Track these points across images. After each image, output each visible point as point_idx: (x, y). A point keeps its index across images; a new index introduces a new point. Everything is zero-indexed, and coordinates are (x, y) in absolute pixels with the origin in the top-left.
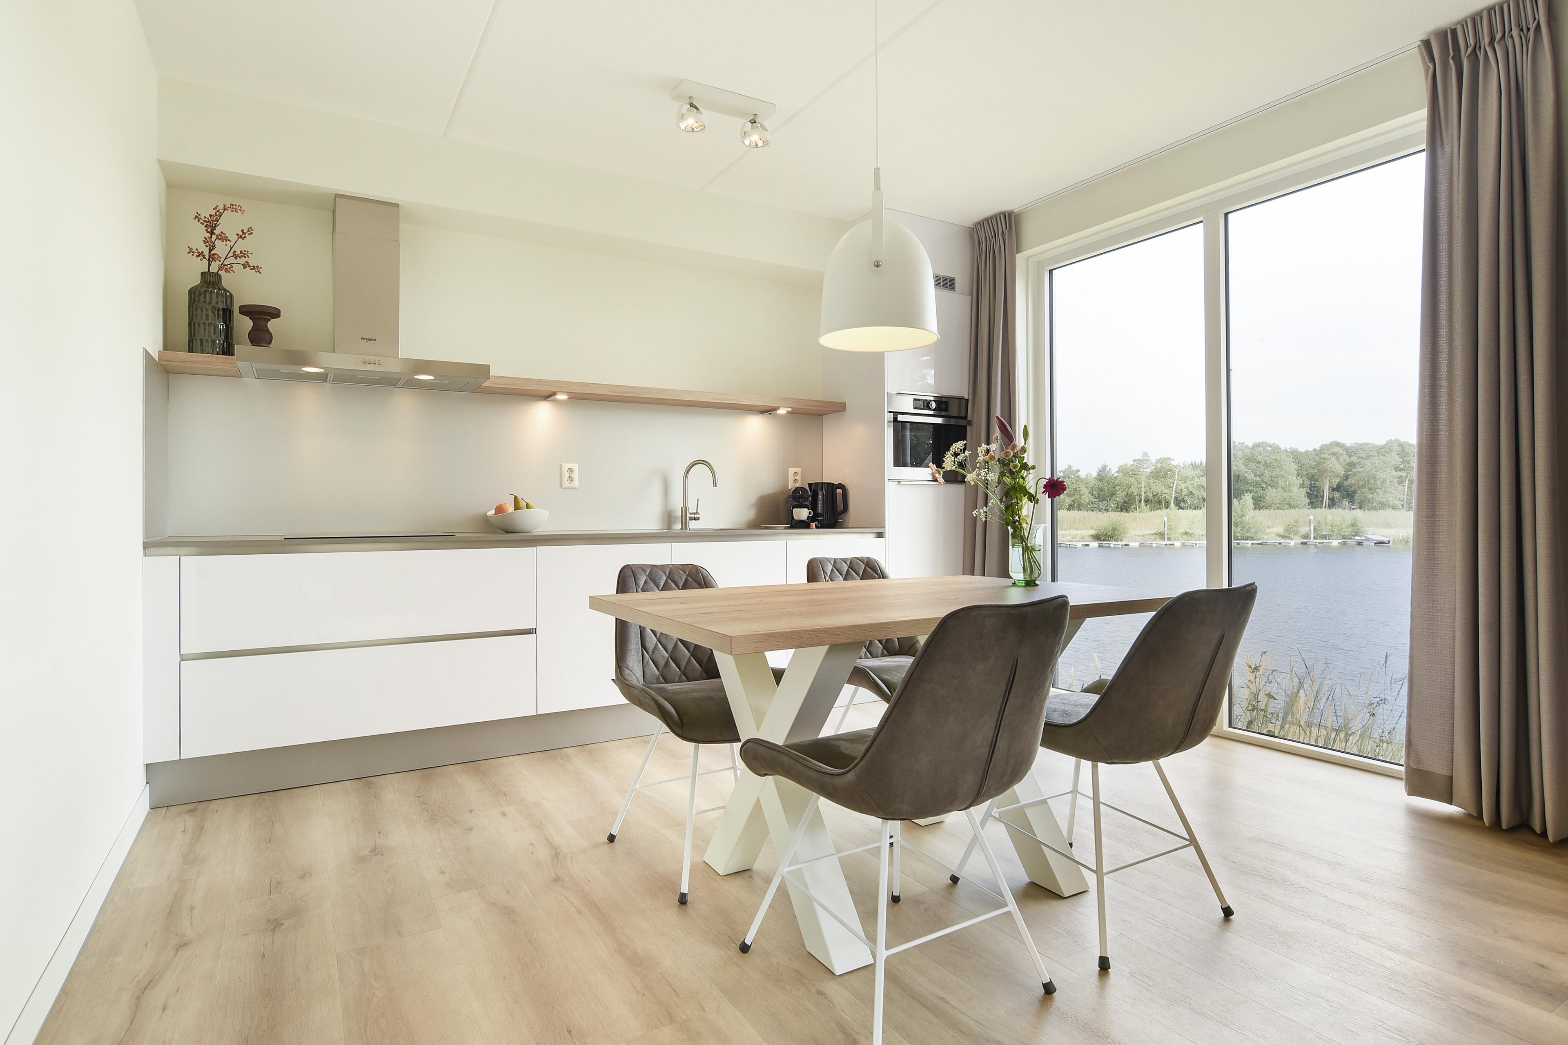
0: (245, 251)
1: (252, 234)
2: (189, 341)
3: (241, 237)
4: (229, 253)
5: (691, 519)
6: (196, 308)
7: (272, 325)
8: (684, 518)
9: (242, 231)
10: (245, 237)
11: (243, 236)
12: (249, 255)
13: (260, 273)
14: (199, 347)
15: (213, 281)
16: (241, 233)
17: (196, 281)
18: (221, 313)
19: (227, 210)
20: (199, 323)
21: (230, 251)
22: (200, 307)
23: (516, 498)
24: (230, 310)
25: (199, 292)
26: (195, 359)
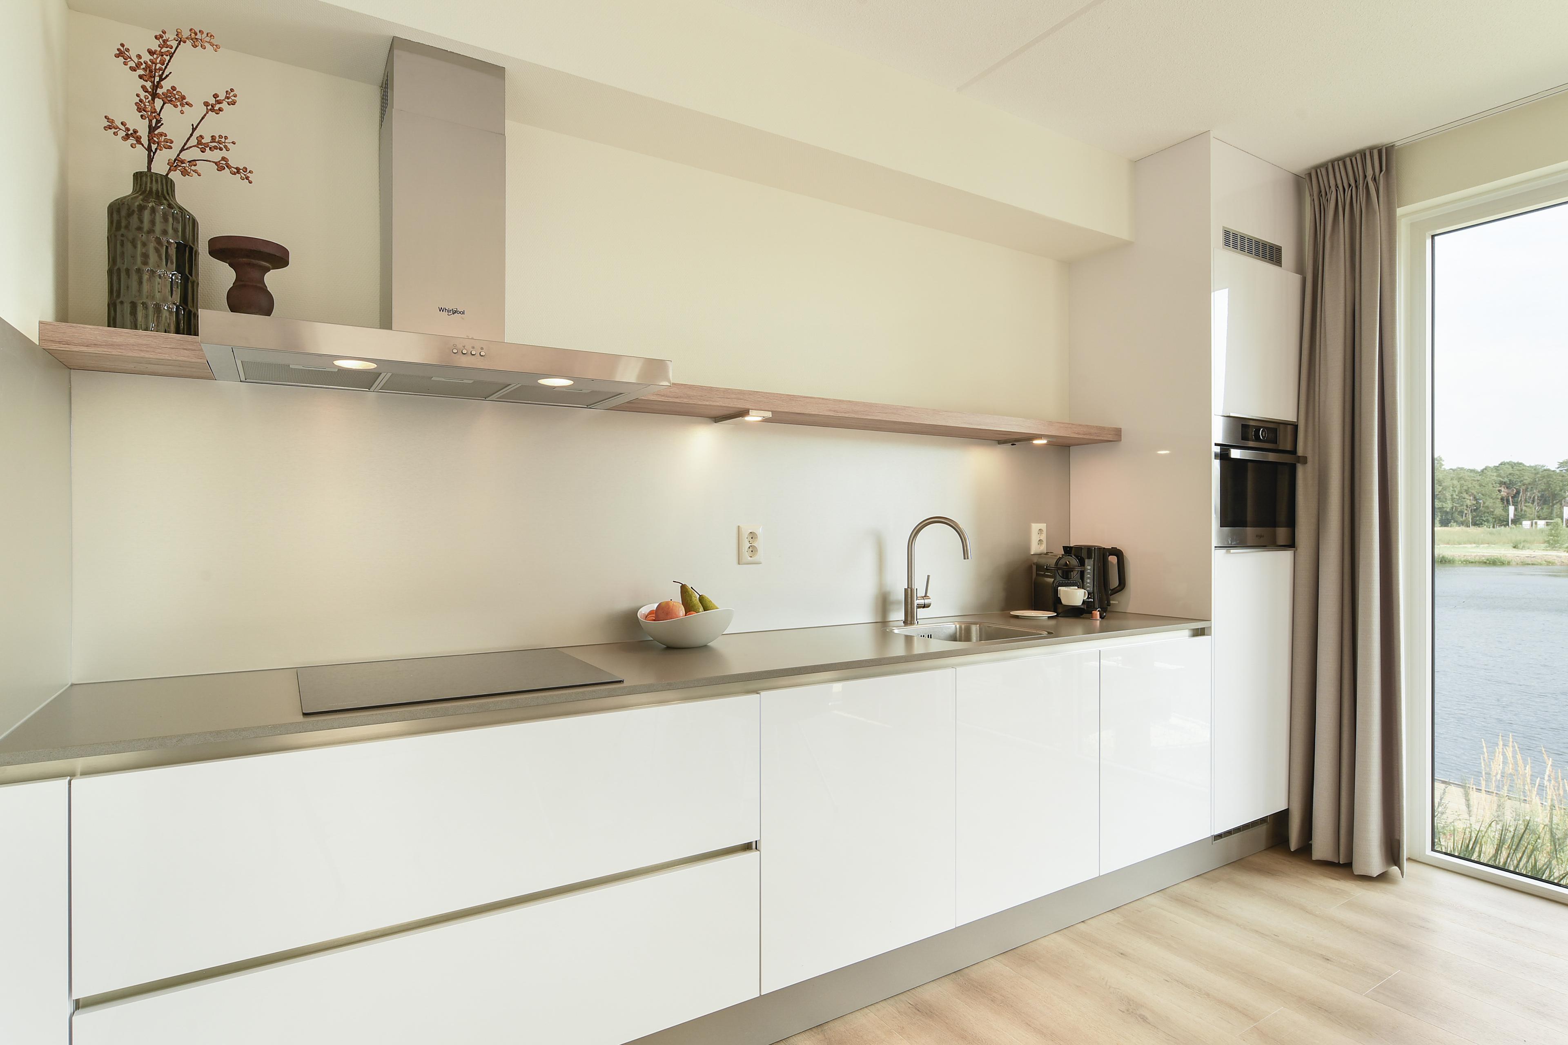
0: (221, 137)
1: (234, 103)
2: (109, 305)
3: (212, 110)
4: (189, 139)
5: (919, 606)
6: (122, 241)
7: (273, 279)
8: (909, 606)
9: (215, 96)
10: (220, 110)
11: (217, 107)
12: (230, 146)
13: (250, 182)
14: (128, 318)
15: (157, 191)
16: (212, 101)
17: (125, 188)
18: (173, 252)
19: (185, 42)
20: (128, 271)
21: (191, 135)
22: (130, 238)
23: (684, 588)
24: (191, 249)
25: (129, 209)
26: (118, 340)
